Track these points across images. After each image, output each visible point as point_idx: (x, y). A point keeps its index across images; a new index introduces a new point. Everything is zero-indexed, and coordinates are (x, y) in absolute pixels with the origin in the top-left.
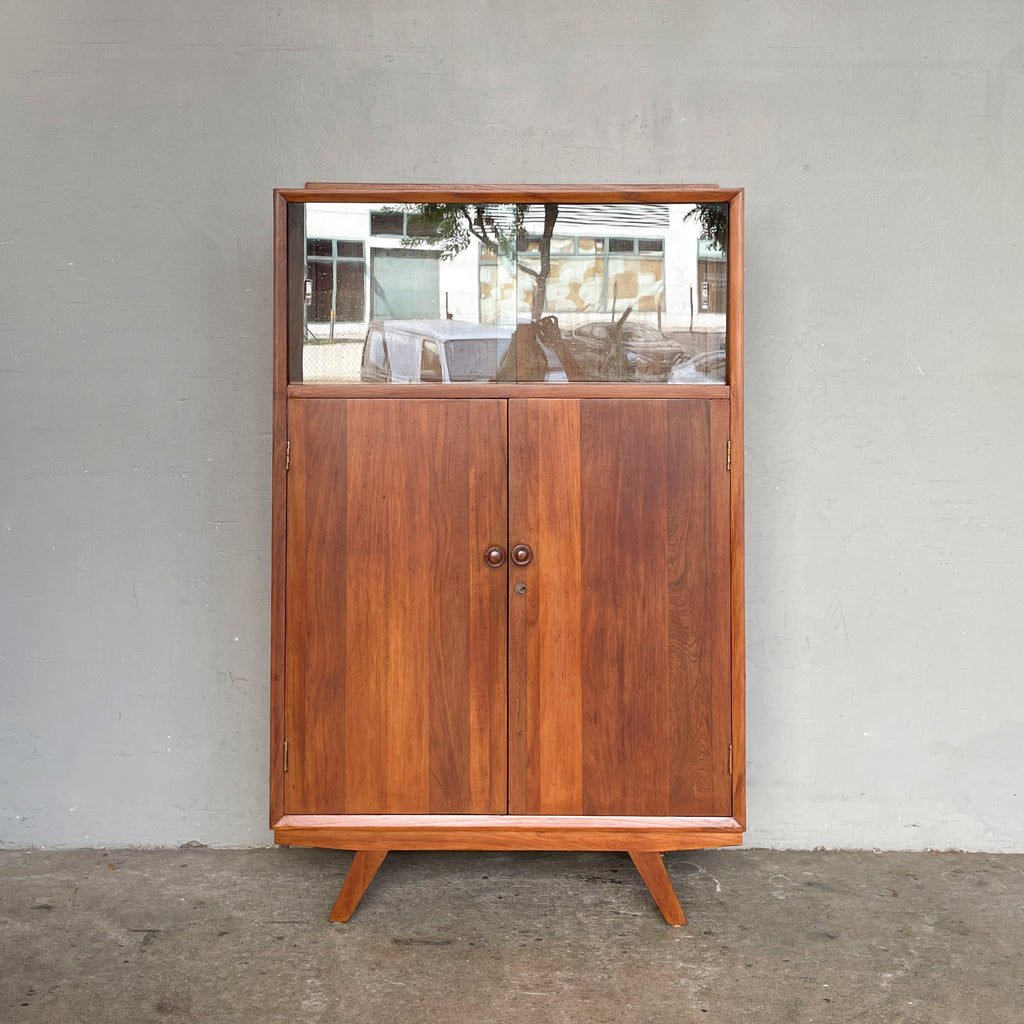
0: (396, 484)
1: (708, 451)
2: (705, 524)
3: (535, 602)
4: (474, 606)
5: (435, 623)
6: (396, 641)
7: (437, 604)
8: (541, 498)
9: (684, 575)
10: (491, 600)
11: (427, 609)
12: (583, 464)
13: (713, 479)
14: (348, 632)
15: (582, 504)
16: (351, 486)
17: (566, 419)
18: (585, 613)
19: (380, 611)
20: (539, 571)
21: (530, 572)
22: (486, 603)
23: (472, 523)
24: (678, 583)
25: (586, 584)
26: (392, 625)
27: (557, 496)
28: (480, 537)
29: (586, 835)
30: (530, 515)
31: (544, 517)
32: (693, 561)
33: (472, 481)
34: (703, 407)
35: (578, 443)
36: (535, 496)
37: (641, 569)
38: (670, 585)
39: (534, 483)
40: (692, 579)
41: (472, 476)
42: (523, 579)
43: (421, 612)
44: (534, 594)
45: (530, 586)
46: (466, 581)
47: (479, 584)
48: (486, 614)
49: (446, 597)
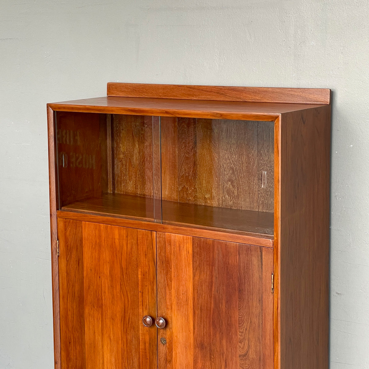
0: (105, 272)
1: (261, 278)
2: (259, 322)
3: (170, 349)
4: (142, 346)
5: (124, 351)
6: (107, 356)
7: (125, 341)
8: (173, 291)
9: (248, 352)
10: (150, 344)
11: (120, 342)
12: (194, 276)
13: (264, 297)
14: (86, 347)
15: (194, 298)
16: (85, 269)
17: (185, 248)
18: (195, 362)
19: (100, 338)
20: (172, 333)
21: (168, 332)
22: (147, 345)
23: (140, 300)
24: (245, 355)
25: (195, 348)
26: (105, 347)
27: (181, 292)
28: (144, 308)
30: (168, 301)
31: (174, 303)
32: (253, 344)
33: (140, 276)
34: (259, 250)
35: (191, 263)
36: (170, 290)
37: (224, 342)
38: (240, 356)
39: (169, 282)
40: (252, 355)
41: (139, 273)
42: (164, 336)
43: (118, 343)
44: (169, 345)
45: (168, 341)
46: (138, 331)
47: (143, 334)
48: (147, 351)
49: (129, 337)
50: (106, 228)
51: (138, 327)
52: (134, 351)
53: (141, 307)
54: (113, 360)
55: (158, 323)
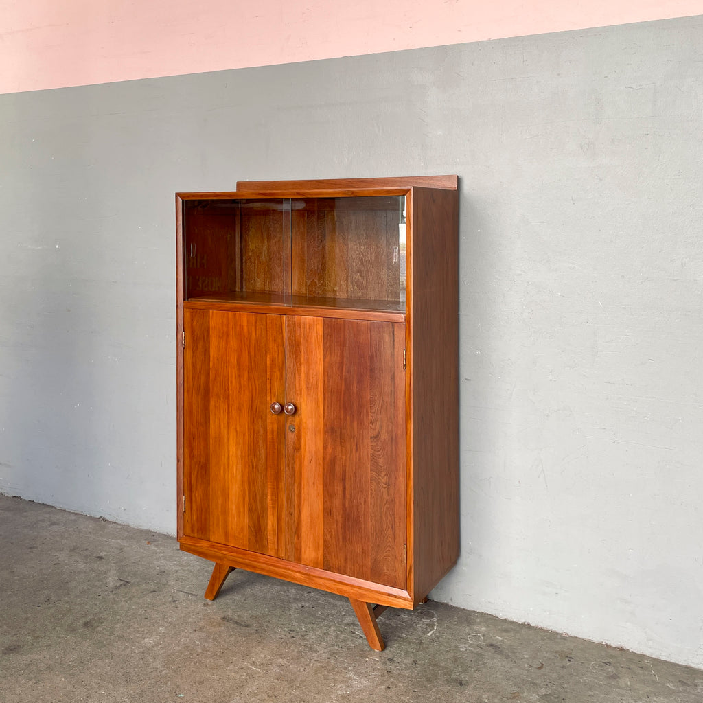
0: (233, 361)
1: (393, 355)
2: (391, 401)
3: (299, 437)
4: (269, 436)
5: (251, 442)
6: (233, 449)
7: (252, 431)
8: (303, 375)
9: (379, 433)
10: (278, 433)
11: (247, 434)
12: (325, 358)
13: (396, 374)
14: (211, 441)
15: (324, 381)
16: (211, 359)
17: (315, 330)
18: (325, 447)
19: (226, 432)
20: (301, 420)
21: (297, 418)
22: (275, 434)
23: (269, 387)
24: (376, 437)
25: (325, 432)
26: (231, 440)
27: (311, 376)
28: (273, 395)
29: (326, 581)
30: (297, 386)
31: (304, 388)
32: (384, 424)
33: (268, 363)
34: (391, 326)
35: (322, 344)
36: (300, 374)
37: (355, 424)
38: (371, 438)
39: (299, 366)
40: (384, 435)
41: (268, 359)
42: (293, 423)
43: (244, 435)
44: (298, 432)
45: (296, 428)
46: (266, 420)
47: (272, 423)
48: (275, 441)
49: (256, 428)
50: (235, 315)
51: (266, 416)
52: (261, 442)
53: (269, 395)
54: (239, 453)
55: (287, 409)
